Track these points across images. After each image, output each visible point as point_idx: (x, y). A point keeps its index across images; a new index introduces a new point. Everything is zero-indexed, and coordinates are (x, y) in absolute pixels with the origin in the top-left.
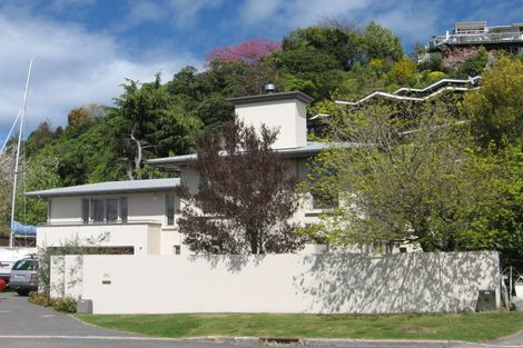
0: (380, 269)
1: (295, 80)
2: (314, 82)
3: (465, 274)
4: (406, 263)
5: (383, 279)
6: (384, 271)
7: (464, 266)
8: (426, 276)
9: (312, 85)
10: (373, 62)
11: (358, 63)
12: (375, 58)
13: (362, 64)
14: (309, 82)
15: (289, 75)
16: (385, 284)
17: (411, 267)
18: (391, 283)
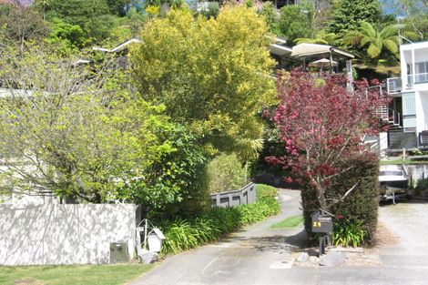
0: (24, 220)
1: (63, 24)
2: (82, 27)
3: (103, 225)
4: (48, 213)
5: (26, 230)
6: (27, 222)
7: (101, 217)
8: (66, 227)
9: (80, 30)
10: (149, 9)
11: (133, 10)
12: (152, 4)
13: (138, 11)
14: (77, 27)
15: (56, 19)
16: (28, 235)
17: (52, 218)
18: (33, 234)
